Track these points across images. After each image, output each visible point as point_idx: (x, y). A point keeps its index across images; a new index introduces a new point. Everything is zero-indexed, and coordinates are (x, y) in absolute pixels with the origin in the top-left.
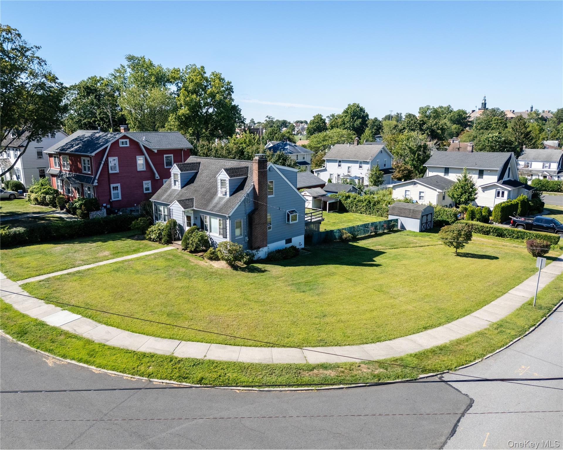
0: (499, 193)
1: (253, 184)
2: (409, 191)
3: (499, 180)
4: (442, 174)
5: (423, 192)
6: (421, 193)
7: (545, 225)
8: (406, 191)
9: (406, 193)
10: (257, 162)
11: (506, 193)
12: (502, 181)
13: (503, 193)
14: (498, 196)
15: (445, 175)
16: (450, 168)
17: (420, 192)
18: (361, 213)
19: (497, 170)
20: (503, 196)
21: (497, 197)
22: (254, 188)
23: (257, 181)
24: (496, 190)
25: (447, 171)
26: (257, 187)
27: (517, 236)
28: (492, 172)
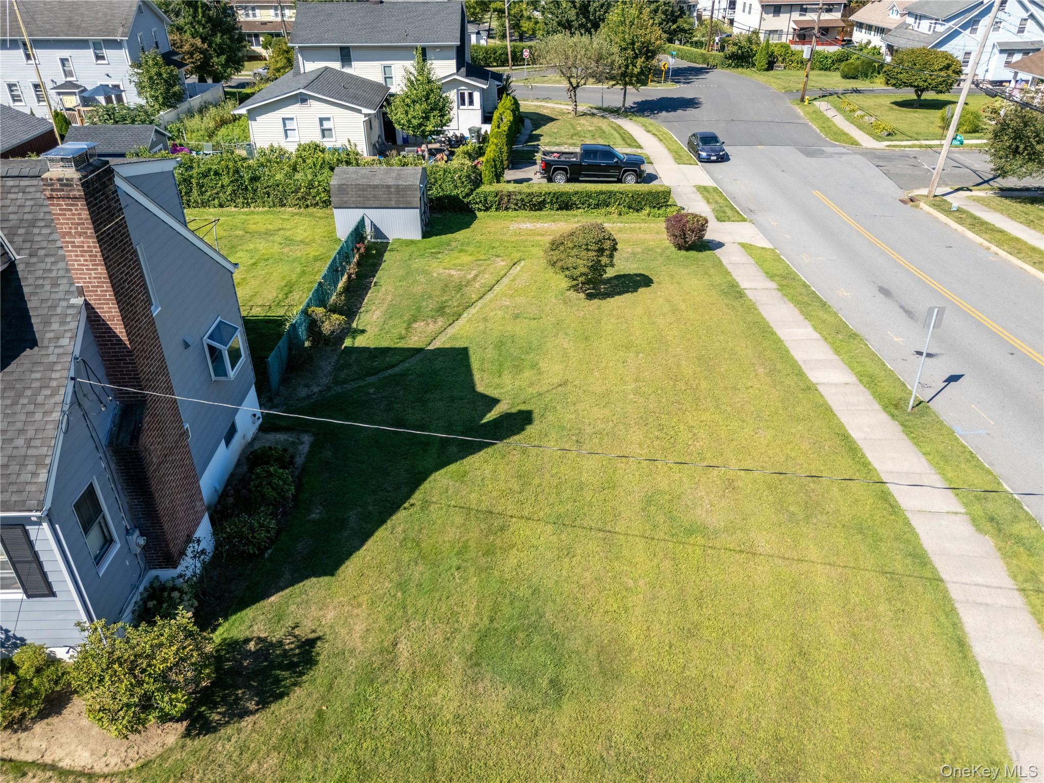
0: (462, 95)
1: (79, 301)
2: (292, 119)
3: (458, 69)
4: (336, 65)
5: (328, 119)
6: (325, 123)
7: (603, 162)
8: (284, 120)
9: (285, 125)
10: (78, 192)
11: (477, 96)
12: (463, 70)
13: (471, 95)
14: (463, 104)
15: (343, 67)
16: (353, 47)
17: (321, 120)
18: (221, 206)
19: (451, 47)
20: (471, 102)
21: (461, 107)
22: (94, 320)
23: (107, 286)
24: (458, 90)
25: (346, 55)
26: (110, 313)
27: (596, 202)
28: (442, 52)
